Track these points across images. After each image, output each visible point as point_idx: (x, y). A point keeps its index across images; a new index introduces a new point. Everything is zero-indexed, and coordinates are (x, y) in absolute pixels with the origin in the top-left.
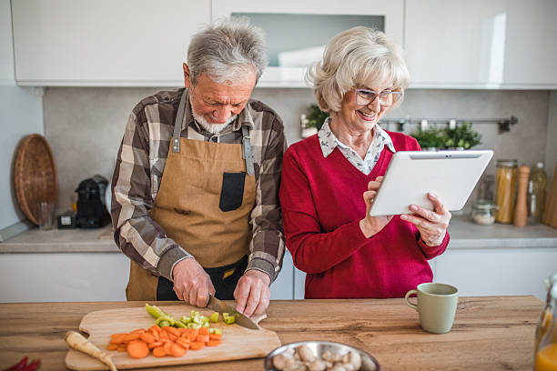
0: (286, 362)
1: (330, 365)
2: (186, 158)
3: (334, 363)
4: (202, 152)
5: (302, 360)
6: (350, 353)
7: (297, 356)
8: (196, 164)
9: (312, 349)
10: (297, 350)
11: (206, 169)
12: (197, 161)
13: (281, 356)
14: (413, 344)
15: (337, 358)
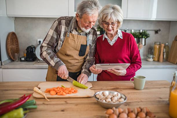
0: (100, 96)
1: (112, 97)
2: (71, 39)
3: (114, 96)
4: (76, 37)
5: (104, 95)
6: (117, 94)
7: (102, 94)
8: (73, 41)
9: (107, 93)
10: (103, 93)
11: (76, 43)
12: (74, 40)
13: (98, 94)
14: (134, 92)
15: (114, 95)
